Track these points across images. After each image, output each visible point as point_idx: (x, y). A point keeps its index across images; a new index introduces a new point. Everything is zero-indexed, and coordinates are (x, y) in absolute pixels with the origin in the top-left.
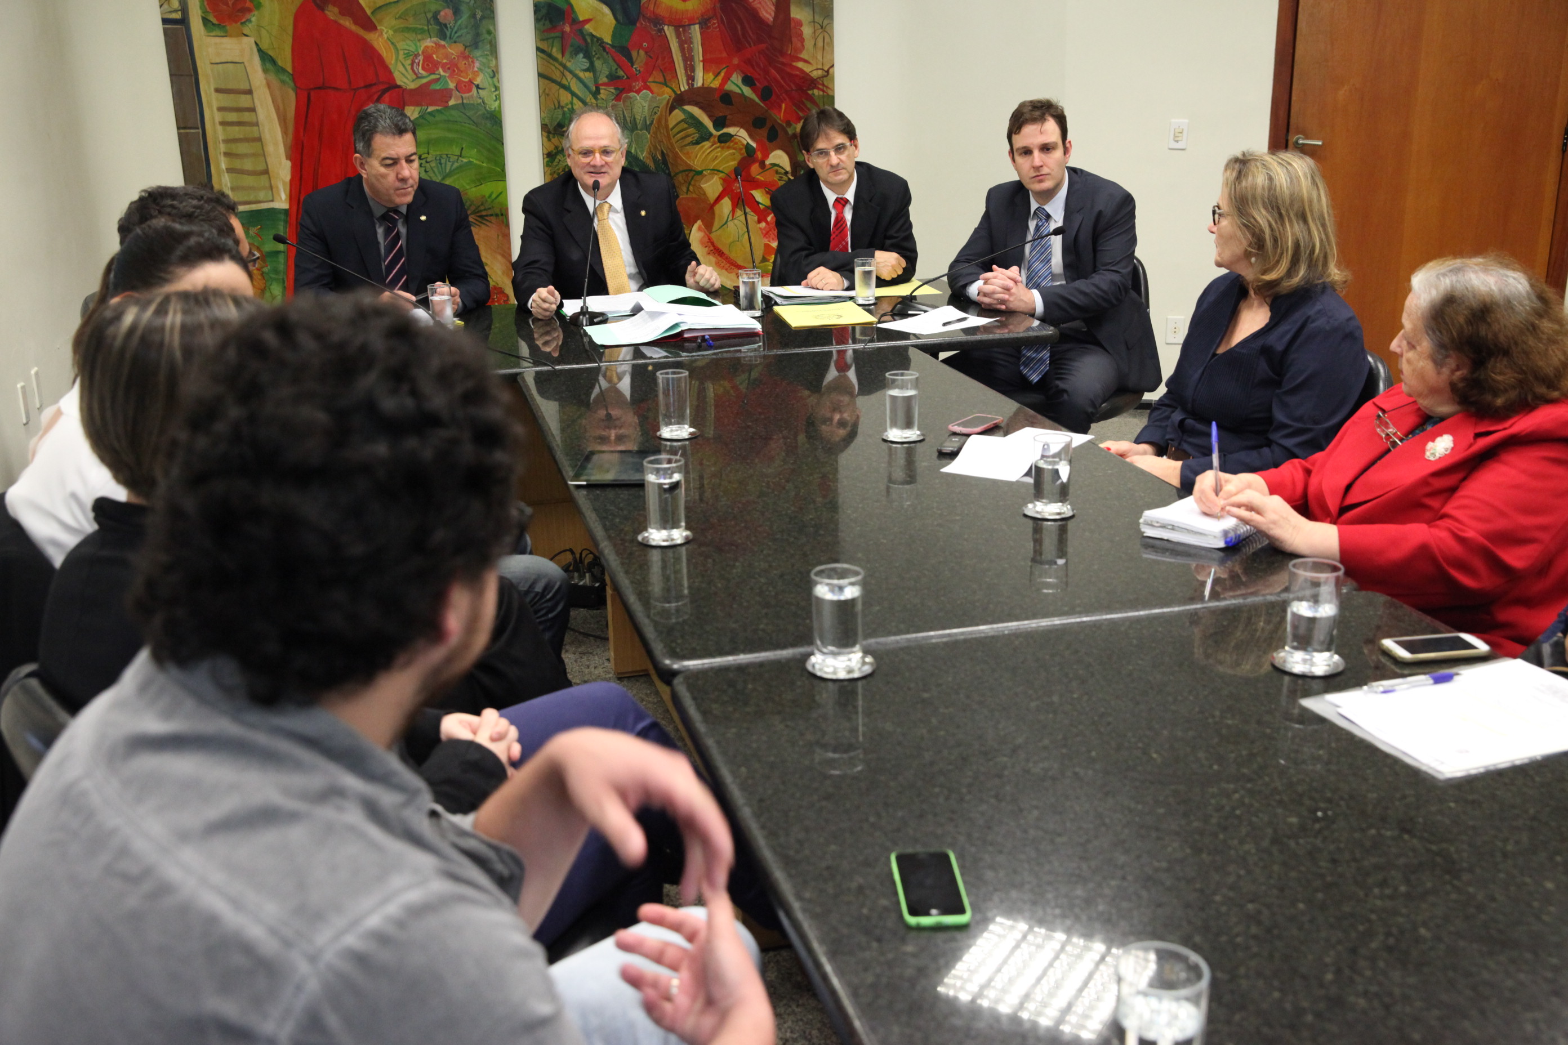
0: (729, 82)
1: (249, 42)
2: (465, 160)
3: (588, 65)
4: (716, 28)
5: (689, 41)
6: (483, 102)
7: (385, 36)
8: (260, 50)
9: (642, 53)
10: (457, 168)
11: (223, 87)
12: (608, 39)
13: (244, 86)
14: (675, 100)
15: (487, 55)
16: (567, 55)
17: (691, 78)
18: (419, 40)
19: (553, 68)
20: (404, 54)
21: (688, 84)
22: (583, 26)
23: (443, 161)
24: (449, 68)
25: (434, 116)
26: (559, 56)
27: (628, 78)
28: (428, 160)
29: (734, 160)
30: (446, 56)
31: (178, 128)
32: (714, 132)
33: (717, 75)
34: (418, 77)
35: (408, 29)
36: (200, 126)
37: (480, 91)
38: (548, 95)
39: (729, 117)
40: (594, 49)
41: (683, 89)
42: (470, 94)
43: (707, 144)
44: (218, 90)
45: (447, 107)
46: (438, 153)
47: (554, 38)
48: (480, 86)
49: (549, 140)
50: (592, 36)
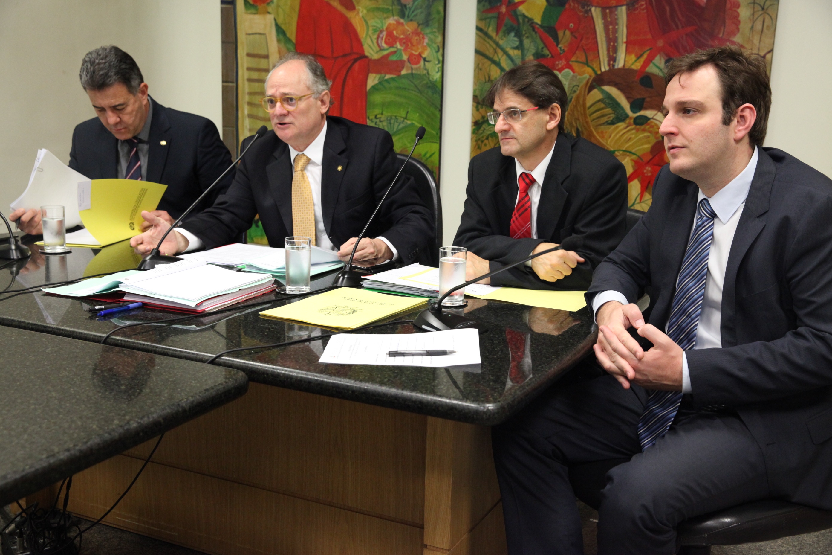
0: (651, 65)
1: (270, 18)
2: (409, 122)
3: (517, 43)
4: (643, 9)
5: (615, 22)
6: (428, 73)
7: (361, 14)
8: (277, 25)
9: (568, 33)
10: (402, 129)
11: (251, 52)
12: (538, 20)
13: (264, 52)
14: (594, 80)
15: (435, 32)
16: (501, 34)
17: (612, 59)
18: (385, 19)
19: (488, 45)
20: (373, 30)
21: (609, 65)
22: (517, 7)
23: (392, 121)
24: (404, 43)
25: (389, 83)
26: (494, 35)
27: (552, 57)
28: (382, 119)
29: (648, 143)
30: (404, 32)
31: (223, 81)
32: (630, 114)
33: (639, 57)
34: (381, 49)
35: (378, 9)
36: (235, 81)
37: (427, 63)
38: (481, 69)
39: (648, 99)
40: (525, 28)
41: (603, 70)
42: (418, 66)
43: (622, 125)
44: (248, 55)
45: (399, 76)
46: (389, 114)
47: (491, 18)
48: (427, 59)
49: (478, 110)
50: (524, 16)
